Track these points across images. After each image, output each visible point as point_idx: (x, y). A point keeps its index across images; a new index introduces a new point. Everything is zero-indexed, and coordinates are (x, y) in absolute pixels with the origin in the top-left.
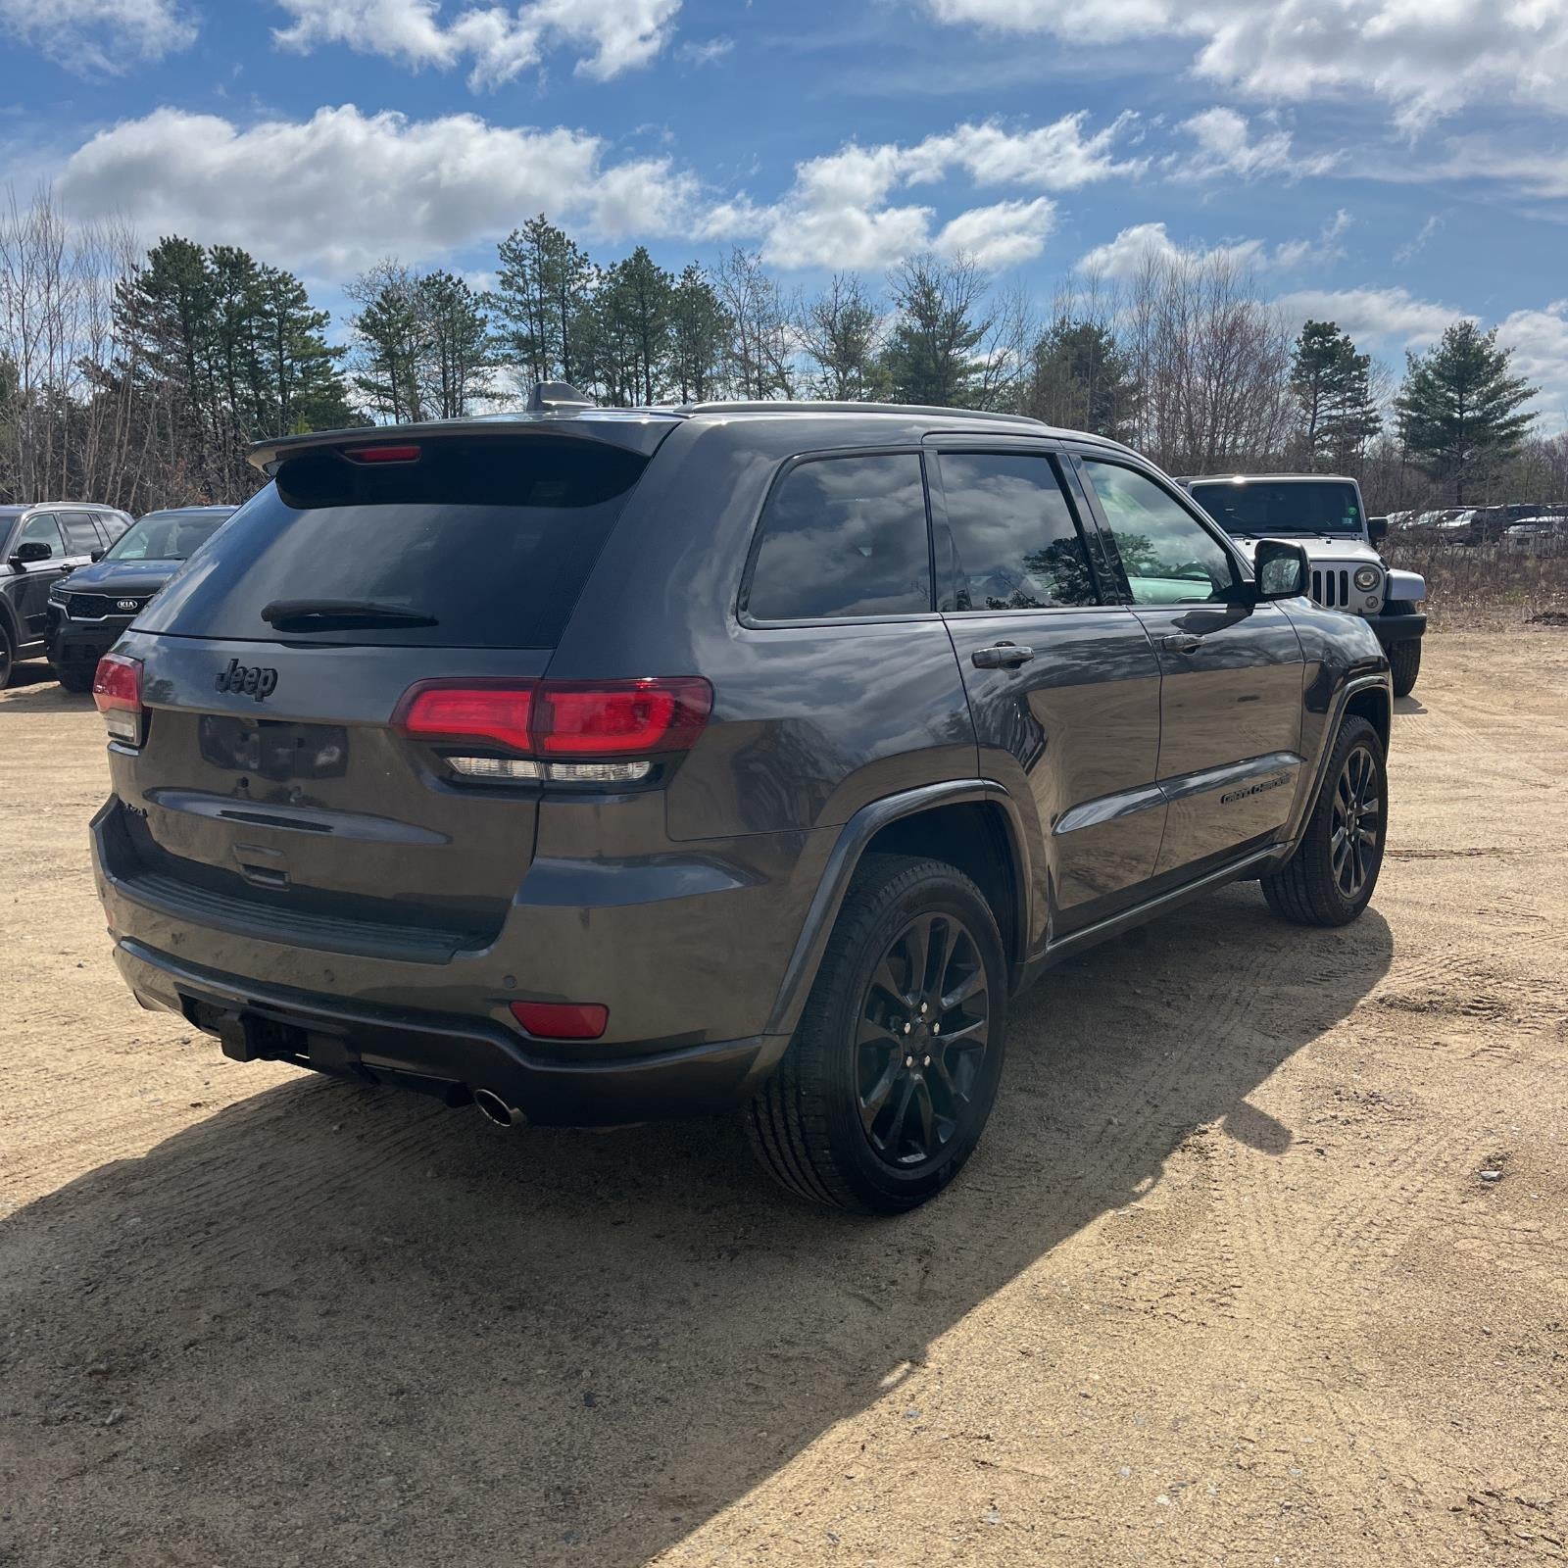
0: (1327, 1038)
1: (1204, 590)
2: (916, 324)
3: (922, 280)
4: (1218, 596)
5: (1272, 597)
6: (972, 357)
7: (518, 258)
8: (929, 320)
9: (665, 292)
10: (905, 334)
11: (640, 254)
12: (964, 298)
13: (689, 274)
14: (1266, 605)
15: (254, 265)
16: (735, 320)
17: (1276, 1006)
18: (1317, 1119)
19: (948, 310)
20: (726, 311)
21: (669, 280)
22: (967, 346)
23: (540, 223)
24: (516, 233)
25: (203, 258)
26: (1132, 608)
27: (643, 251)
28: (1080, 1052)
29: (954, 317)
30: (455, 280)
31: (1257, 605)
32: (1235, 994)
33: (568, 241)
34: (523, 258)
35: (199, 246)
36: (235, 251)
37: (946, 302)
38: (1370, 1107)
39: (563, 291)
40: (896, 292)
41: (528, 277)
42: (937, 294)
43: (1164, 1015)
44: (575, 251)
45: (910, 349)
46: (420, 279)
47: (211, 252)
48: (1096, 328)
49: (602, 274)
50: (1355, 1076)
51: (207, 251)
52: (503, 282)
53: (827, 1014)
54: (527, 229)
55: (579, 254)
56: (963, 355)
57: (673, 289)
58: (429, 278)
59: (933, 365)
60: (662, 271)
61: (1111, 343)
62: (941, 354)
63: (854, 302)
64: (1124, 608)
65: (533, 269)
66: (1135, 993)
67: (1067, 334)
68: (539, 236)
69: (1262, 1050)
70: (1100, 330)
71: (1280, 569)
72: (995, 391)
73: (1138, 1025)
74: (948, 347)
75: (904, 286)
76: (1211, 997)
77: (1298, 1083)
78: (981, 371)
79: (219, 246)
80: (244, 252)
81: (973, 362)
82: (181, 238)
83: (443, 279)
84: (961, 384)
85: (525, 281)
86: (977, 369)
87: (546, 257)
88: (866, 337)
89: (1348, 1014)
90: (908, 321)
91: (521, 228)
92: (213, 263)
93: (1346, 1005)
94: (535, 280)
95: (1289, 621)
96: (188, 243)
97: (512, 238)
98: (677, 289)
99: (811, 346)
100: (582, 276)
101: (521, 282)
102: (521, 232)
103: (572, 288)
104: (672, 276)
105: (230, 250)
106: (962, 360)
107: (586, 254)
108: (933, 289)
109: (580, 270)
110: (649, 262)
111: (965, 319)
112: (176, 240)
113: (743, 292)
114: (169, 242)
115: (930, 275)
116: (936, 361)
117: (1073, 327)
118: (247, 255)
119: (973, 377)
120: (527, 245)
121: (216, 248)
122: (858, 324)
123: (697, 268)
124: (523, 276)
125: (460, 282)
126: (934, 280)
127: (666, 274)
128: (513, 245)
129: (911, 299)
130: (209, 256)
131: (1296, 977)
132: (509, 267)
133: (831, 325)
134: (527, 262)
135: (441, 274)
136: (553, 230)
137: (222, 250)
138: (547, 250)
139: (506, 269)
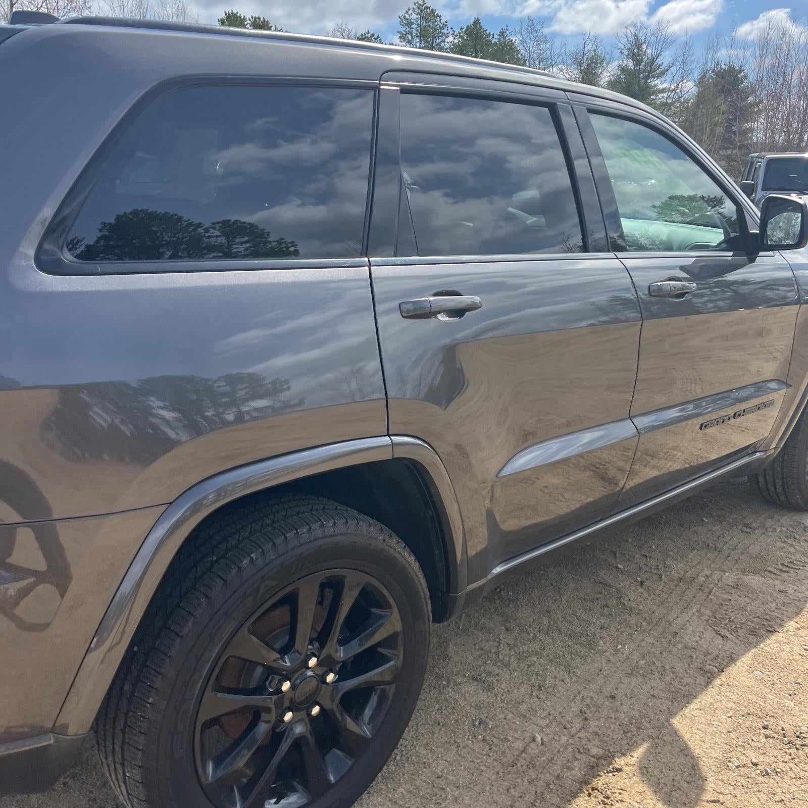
0: (771, 644)
1: (716, 236)
2: (630, 64)
3: (636, 38)
4: (728, 244)
5: (780, 247)
6: (659, 83)
7: (409, 24)
8: (638, 62)
9: (489, 43)
10: (623, 70)
11: (477, 22)
12: (660, 49)
13: (502, 34)
14: (770, 253)
15: (271, 27)
16: (526, 60)
17: (735, 596)
18: (737, 763)
19: (650, 56)
20: (522, 55)
21: (491, 37)
22: (658, 77)
23: (422, 4)
24: (409, 9)
25: (246, 23)
26: (620, 255)
27: (479, 20)
28: (547, 633)
29: (653, 61)
30: (376, 36)
31: (761, 253)
32: (702, 579)
33: (437, 14)
34: (412, 23)
35: (244, 17)
36: (262, 19)
37: (649, 51)
38: (793, 751)
39: (433, 43)
40: (620, 45)
41: (414, 35)
42: (644, 46)
43: (633, 594)
44: (440, 20)
45: (625, 78)
46: (358, 36)
47: (250, 20)
48: (737, 68)
49: (455, 34)
50: (787, 702)
51: (248, 19)
52: (400, 37)
53: (151, 700)
54: (415, 7)
55: (443, 21)
56: (656, 82)
57: (493, 42)
58: (362, 35)
59: (637, 88)
60: (488, 32)
61: (745, 77)
62: (642, 81)
63: (595, 51)
64: (611, 255)
65: (417, 30)
66: (617, 567)
67: (720, 71)
68: (421, 11)
69: (707, 654)
70: (740, 69)
71: (789, 220)
72: (672, 104)
73: (607, 606)
74: (647, 77)
75: (624, 41)
76: (680, 579)
77: (731, 705)
78: (665, 92)
79: (254, 16)
80: (266, 20)
81: (661, 87)
82: (235, 12)
83: (369, 35)
84: (653, 99)
85: (412, 37)
86: (663, 91)
87: (424, 24)
88: (600, 71)
89: (797, 614)
90: (625, 62)
91: (412, 6)
92: (250, 26)
93: (798, 603)
94: (417, 36)
95: (791, 268)
96: (239, 15)
97: (407, 12)
98: (496, 43)
99: (568, 76)
100: (443, 34)
101: (410, 37)
102: (412, 9)
103: (438, 42)
104: (493, 35)
105: (259, 18)
106: (655, 86)
107: (446, 22)
108: (642, 44)
109: (442, 31)
110: (481, 27)
111: (659, 61)
112: (232, 13)
113: (532, 44)
114: (229, 14)
115: (641, 35)
116: (639, 86)
117: (723, 67)
118: (268, 21)
119: (660, 96)
120: (414, 16)
121: (252, 18)
122: (596, 63)
123: (507, 30)
124: (411, 34)
125: (378, 37)
126: (643, 38)
127: (490, 33)
128: (407, 16)
129: (629, 49)
130: (249, 22)
131: (760, 565)
132: (404, 29)
133: (580, 63)
134: (414, 26)
135: (368, 33)
136: (429, 8)
137: (255, 18)
138: (426, 20)
139: (402, 30)
